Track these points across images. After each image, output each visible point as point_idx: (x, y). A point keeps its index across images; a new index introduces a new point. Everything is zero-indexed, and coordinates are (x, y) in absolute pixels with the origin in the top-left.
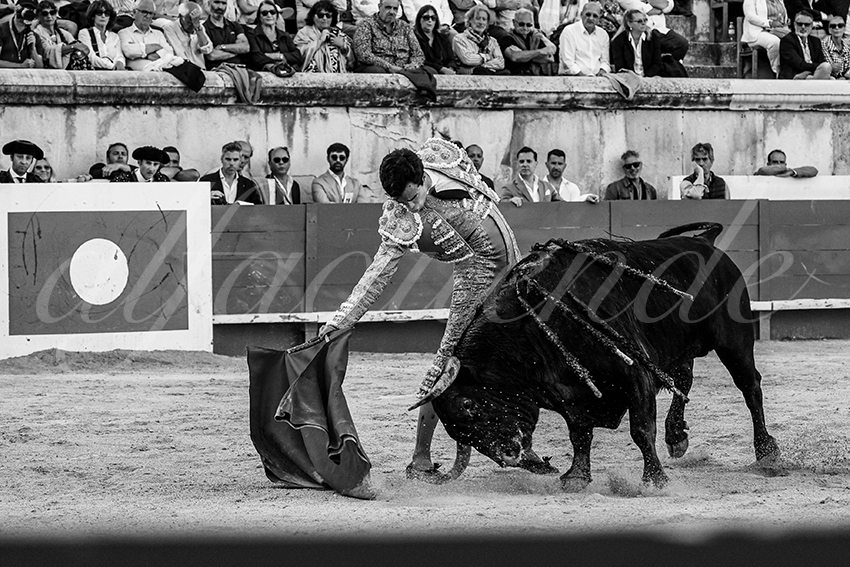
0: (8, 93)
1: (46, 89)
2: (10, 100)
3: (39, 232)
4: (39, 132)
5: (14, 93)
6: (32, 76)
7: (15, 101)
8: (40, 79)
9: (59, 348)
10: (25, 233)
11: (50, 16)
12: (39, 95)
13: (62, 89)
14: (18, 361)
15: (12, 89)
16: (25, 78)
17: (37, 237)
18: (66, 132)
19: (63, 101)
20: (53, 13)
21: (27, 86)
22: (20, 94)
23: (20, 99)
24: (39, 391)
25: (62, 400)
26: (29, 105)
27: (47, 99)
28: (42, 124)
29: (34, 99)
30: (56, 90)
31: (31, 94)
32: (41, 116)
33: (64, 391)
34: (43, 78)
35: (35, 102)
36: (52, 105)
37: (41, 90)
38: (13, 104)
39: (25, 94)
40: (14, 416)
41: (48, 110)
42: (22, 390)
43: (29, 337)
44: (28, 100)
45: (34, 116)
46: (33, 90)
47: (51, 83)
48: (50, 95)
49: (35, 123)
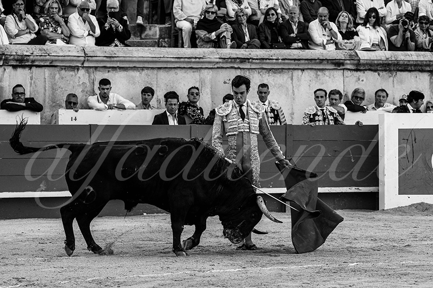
0: (399, 65)
1: (419, 63)
2: (400, 69)
3: (415, 140)
4: (415, 85)
5: (402, 65)
6: (411, 55)
7: (403, 69)
8: (416, 57)
9: (425, 202)
10: (408, 140)
11: (424, 25)
12: (415, 65)
13: (428, 62)
14: (403, 209)
15: (401, 63)
16: (408, 57)
17: (414, 142)
18: (430, 86)
19: (428, 69)
20: (426, 24)
21: (409, 61)
22: (405, 65)
23: (405, 68)
24: (414, 225)
25: (428, 231)
26: (410, 71)
27: (420, 68)
28: (417, 81)
29: (413, 67)
30: (425, 63)
31: (411, 65)
32: (416, 77)
33: (428, 225)
34: (417, 56)
35: (413, 69)
36: (422, 71)
37: (417, 63)
38: (401, 71)
39: (408, 65)
40: (402, 238)
41: (420, 73)
42: (406, 224)
43: (409, 196)
44: (409, 68)
45: (412, 77)
46: (412, 63)
47: (422, 59)
48: (421, 66)
49: (413, 80)
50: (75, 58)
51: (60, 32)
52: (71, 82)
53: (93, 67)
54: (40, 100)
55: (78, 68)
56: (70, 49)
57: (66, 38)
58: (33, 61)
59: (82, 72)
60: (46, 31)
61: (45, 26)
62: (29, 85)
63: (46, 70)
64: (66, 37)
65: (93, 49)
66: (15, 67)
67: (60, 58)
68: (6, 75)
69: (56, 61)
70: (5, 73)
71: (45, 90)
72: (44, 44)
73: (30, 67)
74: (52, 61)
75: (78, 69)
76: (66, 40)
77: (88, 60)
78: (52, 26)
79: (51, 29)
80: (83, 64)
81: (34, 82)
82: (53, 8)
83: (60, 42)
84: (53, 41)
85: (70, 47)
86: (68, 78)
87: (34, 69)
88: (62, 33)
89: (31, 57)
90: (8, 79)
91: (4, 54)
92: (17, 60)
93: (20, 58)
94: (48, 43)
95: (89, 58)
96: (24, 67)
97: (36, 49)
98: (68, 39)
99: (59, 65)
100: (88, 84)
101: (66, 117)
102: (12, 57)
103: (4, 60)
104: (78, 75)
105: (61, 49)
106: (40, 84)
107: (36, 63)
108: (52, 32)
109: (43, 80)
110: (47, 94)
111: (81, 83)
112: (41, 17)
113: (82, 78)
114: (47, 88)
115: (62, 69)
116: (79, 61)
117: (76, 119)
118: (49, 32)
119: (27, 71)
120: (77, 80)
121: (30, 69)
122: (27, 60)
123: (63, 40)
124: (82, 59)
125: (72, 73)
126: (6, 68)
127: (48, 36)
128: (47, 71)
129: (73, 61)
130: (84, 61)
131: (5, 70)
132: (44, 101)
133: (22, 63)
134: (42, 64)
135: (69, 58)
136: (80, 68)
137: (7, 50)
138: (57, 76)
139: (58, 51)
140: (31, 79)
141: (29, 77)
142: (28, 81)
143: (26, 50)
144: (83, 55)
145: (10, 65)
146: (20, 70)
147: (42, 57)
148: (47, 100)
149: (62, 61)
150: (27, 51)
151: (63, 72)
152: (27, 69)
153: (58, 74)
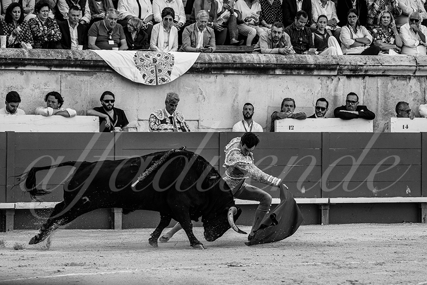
50: (406, 68)
51: (392, 43)
52: (403, 91)
53: (424, 76)
54: (372, 108)
55: (409, 77)
56: (402, 59)
57: (399, 49)
58: (366, 71)
59: (413, 81)
60: (379, 42)
61: (378, 37)
62: (362, 94)
63: (378, 80)
64: (399, 47)
65: (424, 59)
66: (349, 77)
67: (393, 68)
68: (340, 84)
69: (388, 70)
70: (340, 82)
71: (378, 99)
72: (377, 55)
73: (364, 76)
74: (385, 71)
75: (410, 79)
76: (398, 50)
77: (419, 69)
78: (385, 37)
79: (384, 40)
80: (414, 73)
81: (367, 91)
82: (385, 17)
83: (392, 53)
84: (386, 51)
85: (402, 57)
86: (400, 87)
87: (367, 78)
88: (395, 43)
89: (365, 67)
90: (342, 88)
91: (338, 64)
92: (351, 70)
93: (353, 68)
94: (381, 53)
95: (421, 67)
96: (357, 76)
97: (369, 60)
98: (401, 49)
99: (391, 74)
100: (420, 93)
101: (398, 125)
102: (346, 67)
103: (339, 70)
104: (410, 84)
105: (394, 59)
106: (373, 93)
107: (369, 73)
108: (385, 42)
109: (376, 89)
110: (379, 103)
111: (412, 92)
112: (375, 28)
113: (414, 87)
114: (379, 97)
115: (394, 78)
116: (411, 70)
117: (407, 127)
118: (382, 43)
119: (360, 80)
120: (408, 89)
121: (364, 78)
122: (361, 70)
123: (395, 50)
124: (414, 68)
125: (403, 82)
126: (340, 77)
127: (381, 47)
128: (380, 81)
129: (405, 70)
130: (416, 70)
131: (339, 79)
132: (377, 110)
133: (355, 72)
134: (375, 73)
135: (401, 68)
136: (412, 77)
137: (342, 61)
138: (390, 85)
139: (391, 61)
140: (365, 88)
141: (362, 86)
142: (362, 90)
143: (360, 60)
144: (415, 64)
145: (344, 75)
146: (353, 80)
147: (375, 67)
148: (380, 109)
149: (394, 70)
150: (360, 62)
151: (395, 81)
152: (361, 78)
153: (391, 84)
